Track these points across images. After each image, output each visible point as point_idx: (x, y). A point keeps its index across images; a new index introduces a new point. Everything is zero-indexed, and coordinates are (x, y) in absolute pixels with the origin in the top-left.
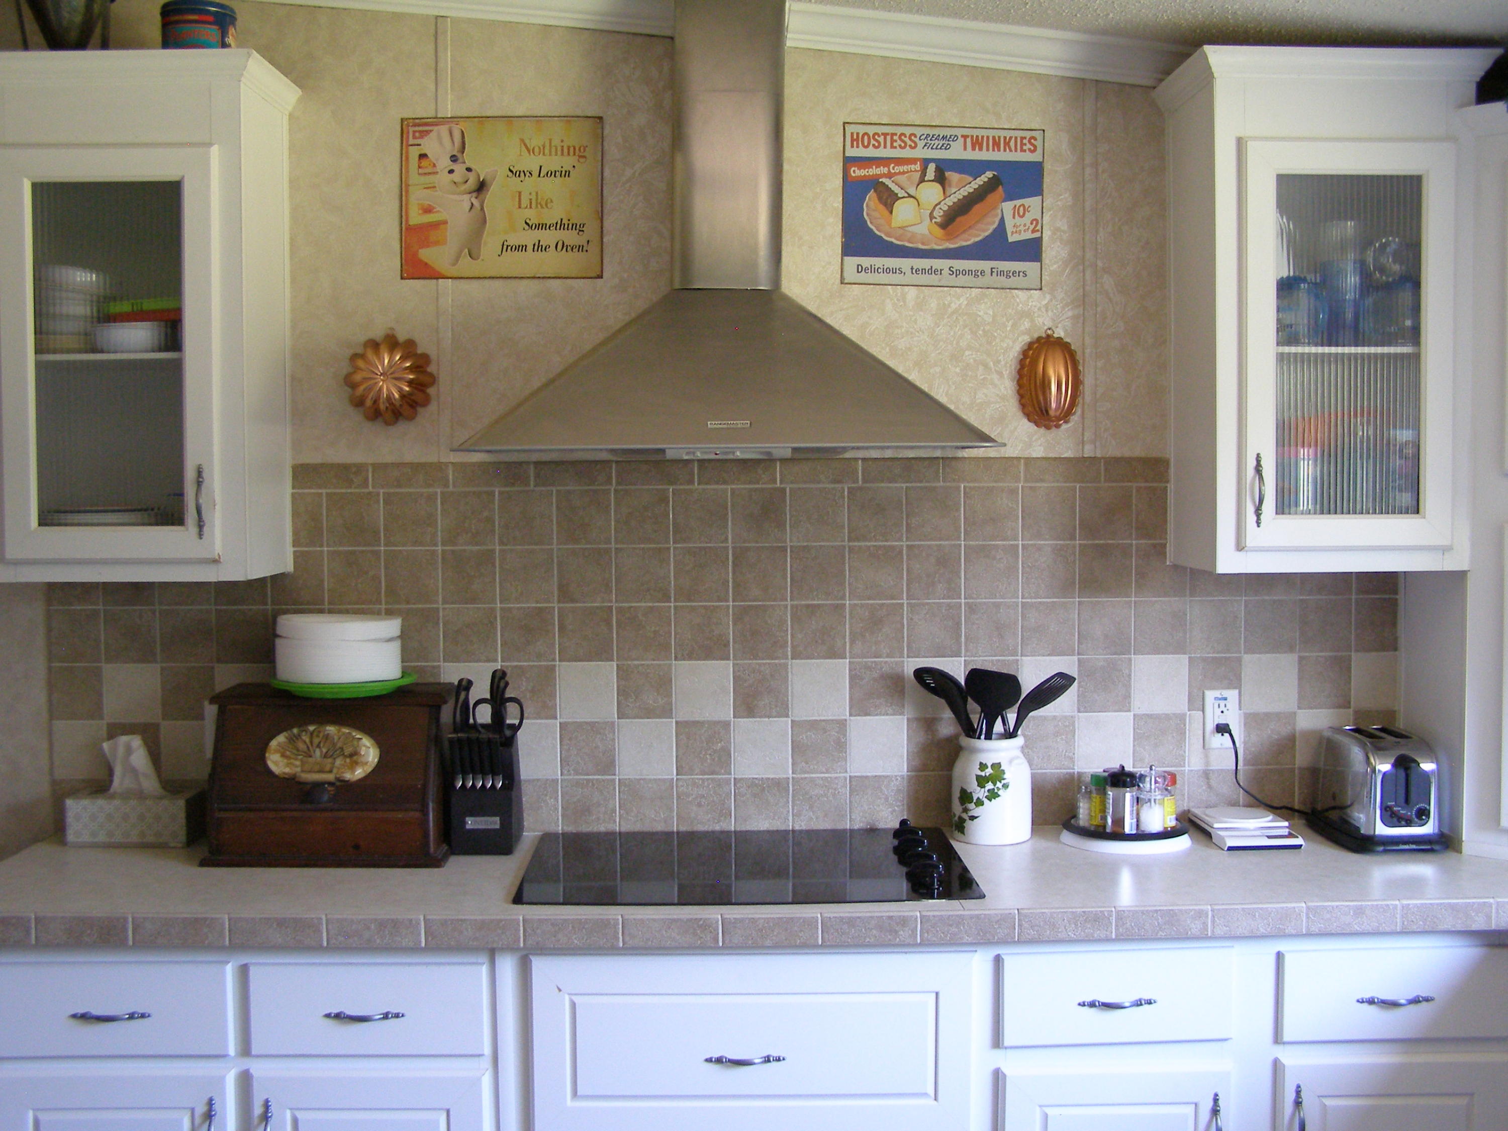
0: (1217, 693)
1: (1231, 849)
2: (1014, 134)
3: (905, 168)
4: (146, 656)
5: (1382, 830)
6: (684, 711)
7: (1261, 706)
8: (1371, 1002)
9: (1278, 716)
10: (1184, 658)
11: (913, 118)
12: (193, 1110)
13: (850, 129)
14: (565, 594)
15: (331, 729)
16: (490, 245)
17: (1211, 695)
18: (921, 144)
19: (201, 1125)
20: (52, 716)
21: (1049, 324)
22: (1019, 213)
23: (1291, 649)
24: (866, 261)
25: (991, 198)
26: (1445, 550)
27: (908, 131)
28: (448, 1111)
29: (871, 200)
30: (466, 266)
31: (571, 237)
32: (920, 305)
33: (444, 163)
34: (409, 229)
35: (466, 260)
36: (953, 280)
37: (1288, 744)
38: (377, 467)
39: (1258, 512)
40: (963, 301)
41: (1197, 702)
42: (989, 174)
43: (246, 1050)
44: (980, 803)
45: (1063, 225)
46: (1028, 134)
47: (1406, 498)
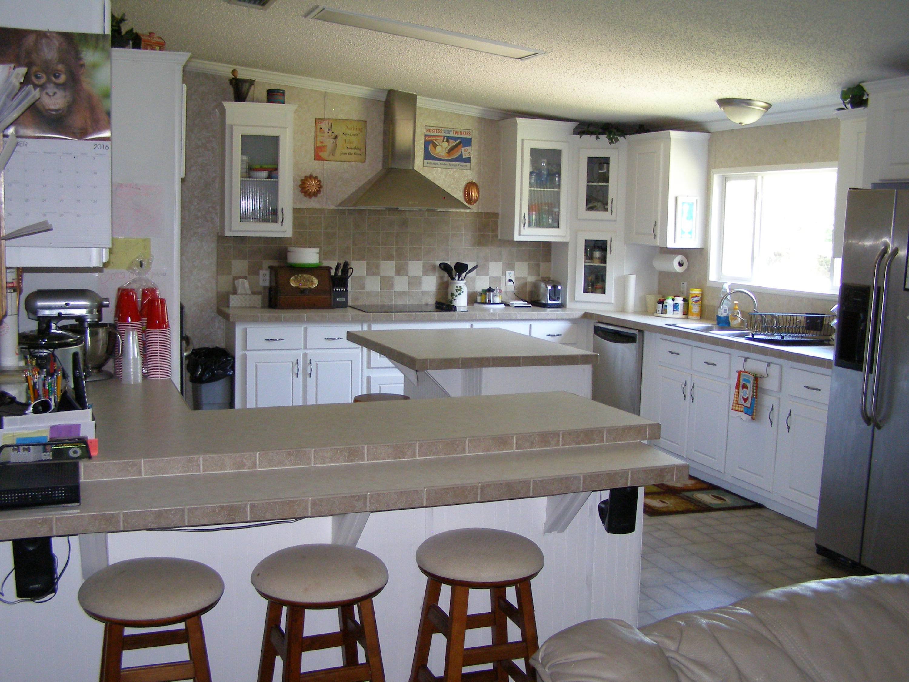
0: (509, 272)
1: (515, 307)
2: (465, 131)
3: (439, 138)
4: (244, 258)
5: (549, 302)
6: (382, 274)
7: (519, 275)
8: (549, 335)
9: (523, 278)
10: (501, 263)
11: (441, 125)
12: (293, 362)
13: (427, 128)
14: (354, 243)
15: (305, 275)
16: (338, 152)
17: (508, 272)
18: (443, 132)
19: (295, 365)
20: (218, 273)
21: (472, 178)
22: (466, 151)
23: (526, 261)
24: (429, 161)
25: (459, 147)
26: (564, 236)
27: (440, 129)
28: (352, 361)
29: (431, 146)
30: (331, 157)
31: (358, 152)
32: (442, 173)
33: (327, 130)
34: (317, 147)
35: (331, 156)
36: (450, 167)
37: (525, 285)
38: (307, 209)
39: (524, 227)
40: (452, 172)
41: (504, 274)
42: (459, 141)
43: (305, 348)
44: (456, 296)
45: (476, 154)
46: (468, 131)
47: (556, 225)
